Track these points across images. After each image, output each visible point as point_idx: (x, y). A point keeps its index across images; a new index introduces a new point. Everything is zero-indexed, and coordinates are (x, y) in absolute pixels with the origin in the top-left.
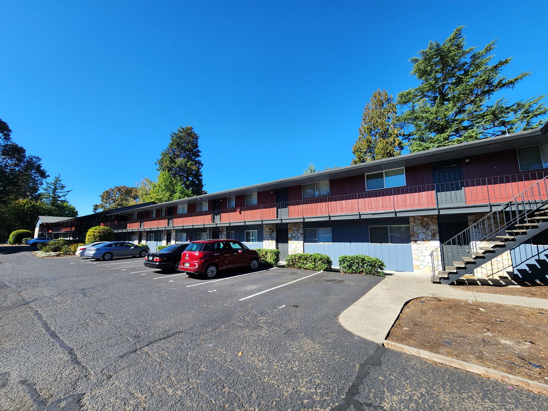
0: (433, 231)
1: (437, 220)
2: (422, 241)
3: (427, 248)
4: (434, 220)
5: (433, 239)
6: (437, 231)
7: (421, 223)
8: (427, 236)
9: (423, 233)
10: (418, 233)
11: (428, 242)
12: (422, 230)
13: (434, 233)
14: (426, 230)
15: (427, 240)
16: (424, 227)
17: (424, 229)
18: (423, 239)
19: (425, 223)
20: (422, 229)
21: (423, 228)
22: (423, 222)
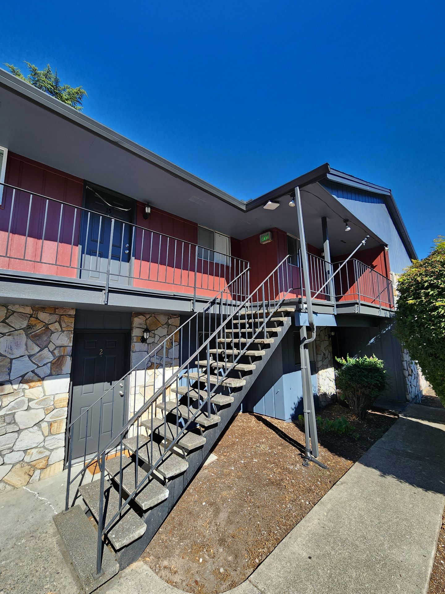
0: (59, 352)
1: (73, 320)
2: (21, 382)
3: (32, 404)
4: (66, 319)
5: (54, 373)
6: (69, 349)
7: (29, 327)
8: (38, 367)
9: (30, 357)
10: (11, 360)
11: (38, 384)
12: (27, 349)
13: (60, 357)
14: (37, 349)
15: (36, 378)
16: (35, 338)
17: (34, 345)
18: (23, 376)
19: (39, 328)
20: (26, 345)
21: (30, 342)
22: (33, 323)
